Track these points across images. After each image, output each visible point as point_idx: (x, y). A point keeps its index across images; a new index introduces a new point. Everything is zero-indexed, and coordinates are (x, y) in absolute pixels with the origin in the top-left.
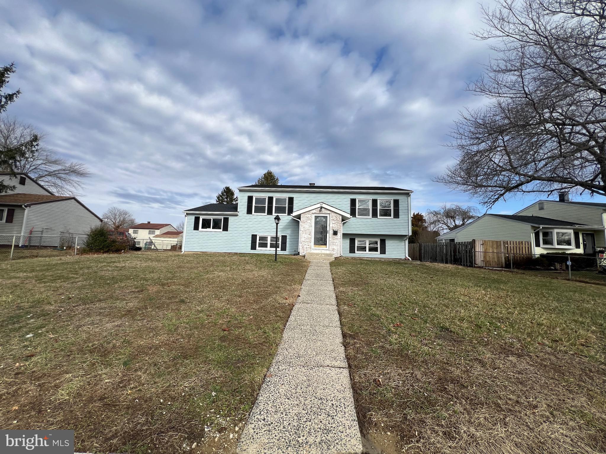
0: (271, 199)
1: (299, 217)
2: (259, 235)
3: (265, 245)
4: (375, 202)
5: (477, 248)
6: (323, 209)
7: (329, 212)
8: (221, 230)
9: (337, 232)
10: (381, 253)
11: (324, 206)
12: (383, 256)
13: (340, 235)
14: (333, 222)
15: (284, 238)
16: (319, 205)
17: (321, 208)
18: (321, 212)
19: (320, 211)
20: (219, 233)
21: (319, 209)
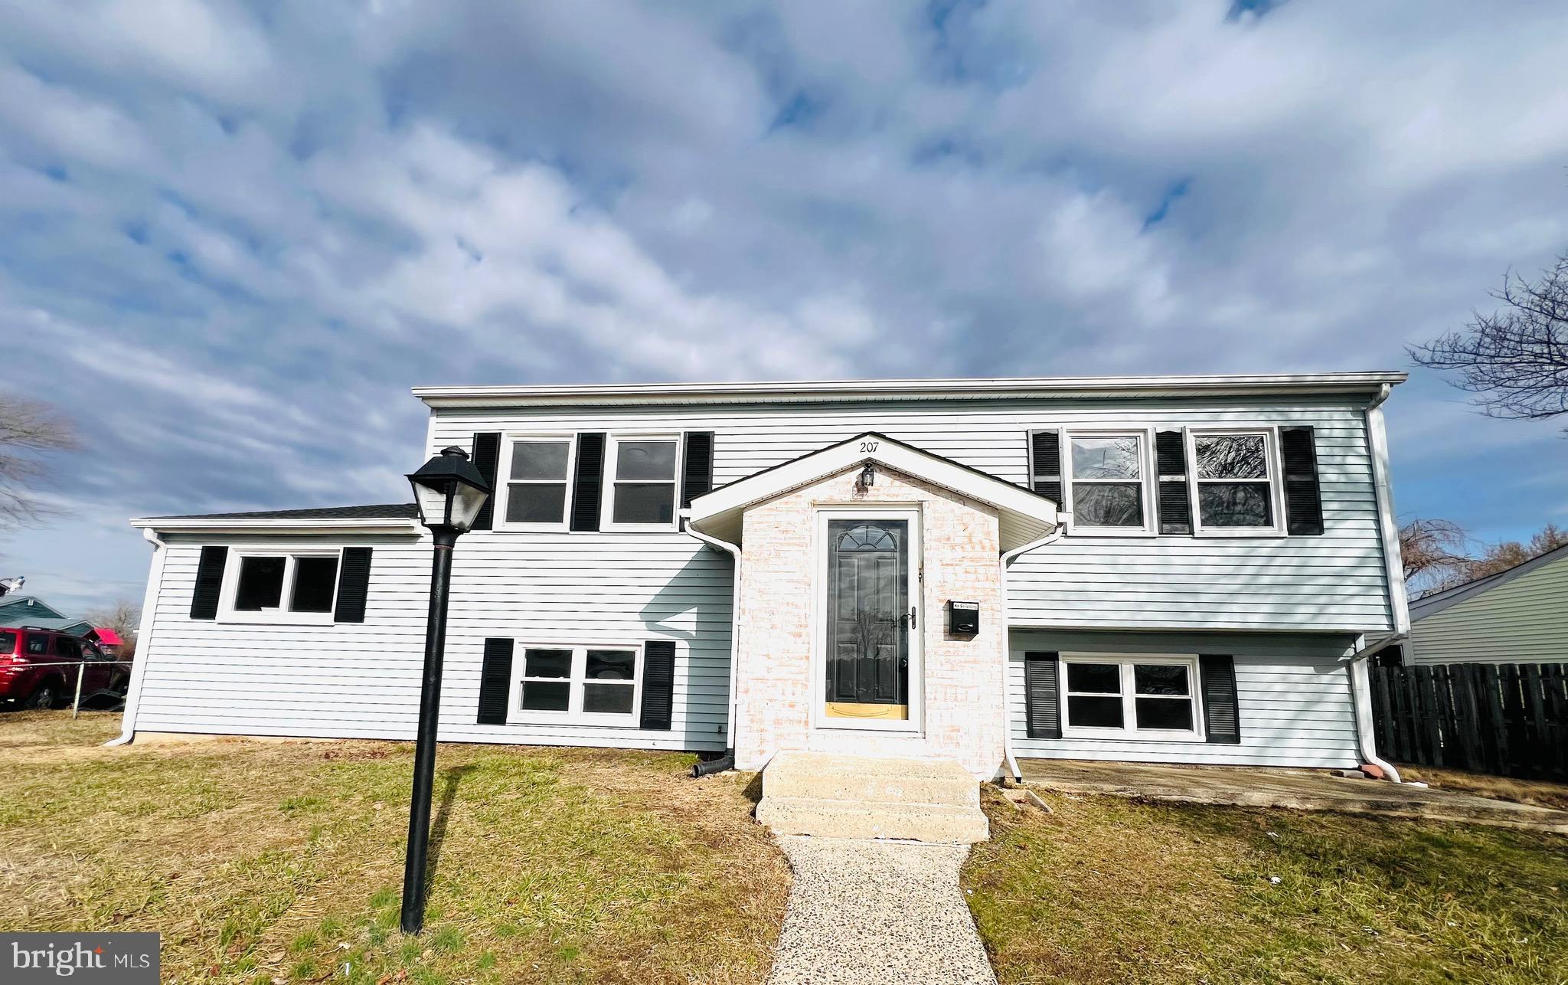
0: (591, 446)
1: (731, 526)
2: (524, 641)
3: (556, 698)
4: (1170, 448)
6: (879, 478)
7: (917, 493)
8: (328, 617)
9: (974, 616)
10: (1211, 739)
11: (886, 453)
12: (1222, 754)
13: (992, 634)
14: (948, 555)
15: (660, 654)
16: (853, 453)
17: (870, 466)
18: (872, 495)
19: (862, 487)
20: (315, 635)
21: (854, 476)
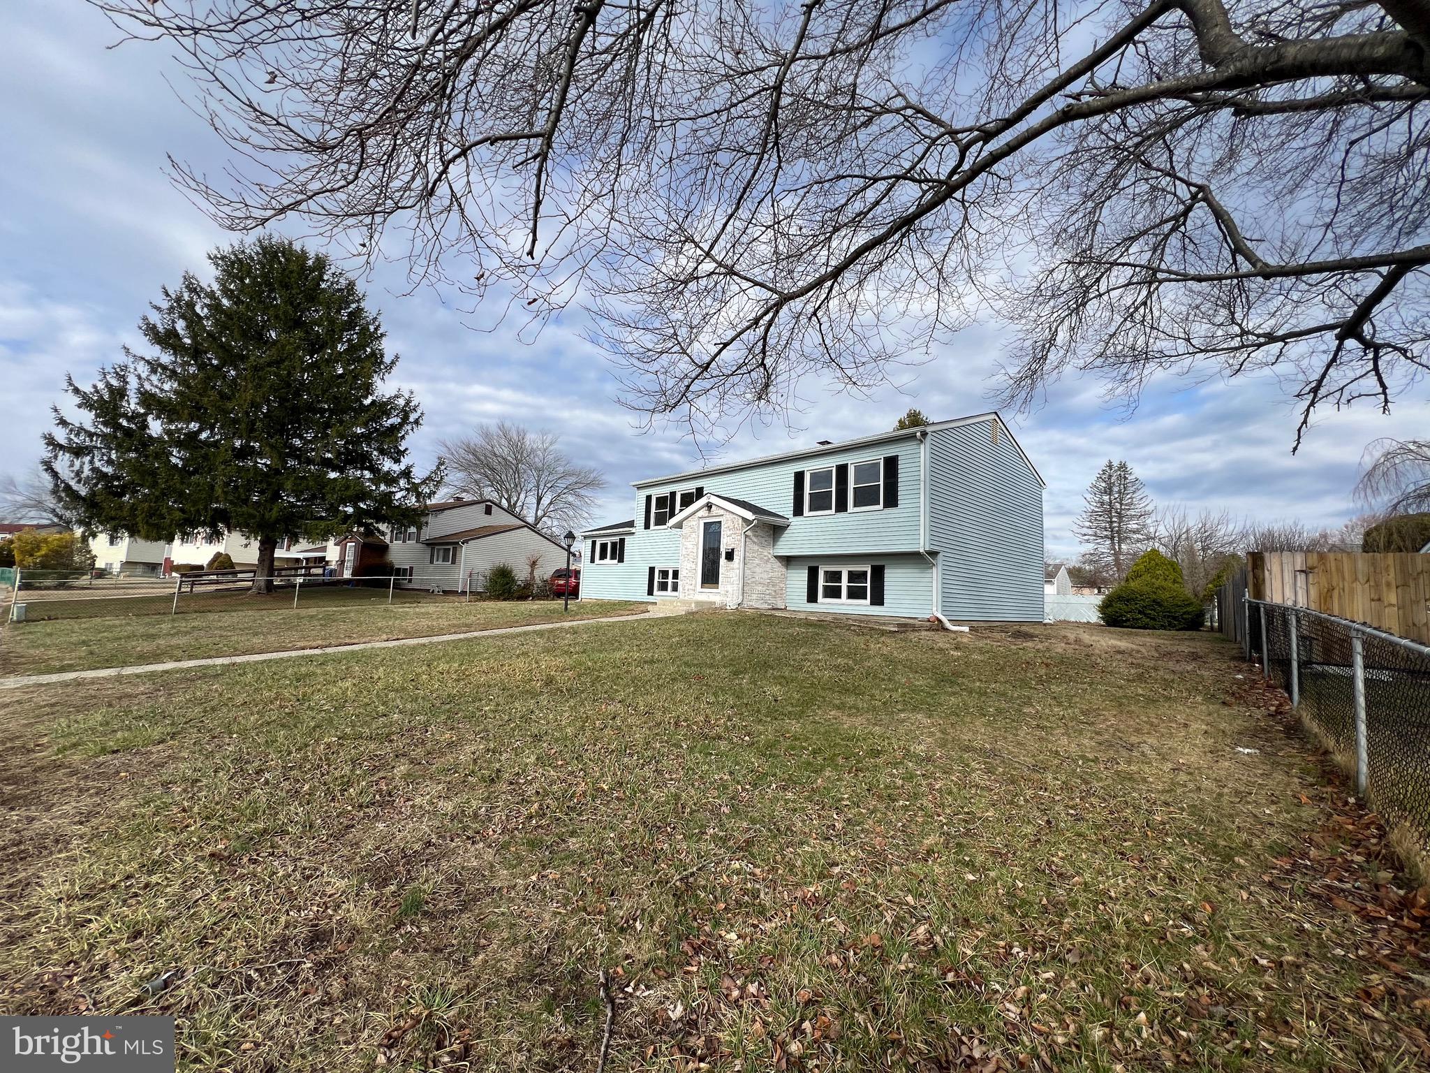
5: (1277, 584)
8: (617, 561)
9: (732, 553)
10: (872, 604)
11: (713, 500)
12: (877, 610)
13: (737, 560)
14: (729, 532)
17: (710, 504)
20: (614, 567)
